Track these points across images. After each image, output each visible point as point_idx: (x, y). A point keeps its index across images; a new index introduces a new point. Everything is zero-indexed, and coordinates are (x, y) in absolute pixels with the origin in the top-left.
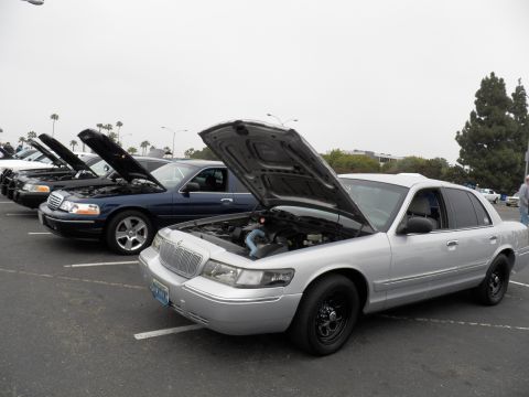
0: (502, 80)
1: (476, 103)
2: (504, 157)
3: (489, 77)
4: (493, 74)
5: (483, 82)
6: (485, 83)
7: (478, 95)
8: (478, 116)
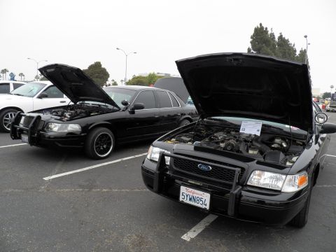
0: (266, 28)
1: (251, 42)
3: (259, 27)
4: (261, 24)
6: (256, 30)
7: (252, 38)
8: (252, 51)
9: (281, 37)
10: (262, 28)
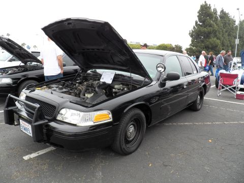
0: (210, 5)
1: (198, 16)
2: (213, 42)
3: (204, 4)
4: (205, 2)
5: (201, 6)
6: (202, 6)
7: (198, 13)
8: (199, 23)
9: (222, 11)
10: (206, 5)
